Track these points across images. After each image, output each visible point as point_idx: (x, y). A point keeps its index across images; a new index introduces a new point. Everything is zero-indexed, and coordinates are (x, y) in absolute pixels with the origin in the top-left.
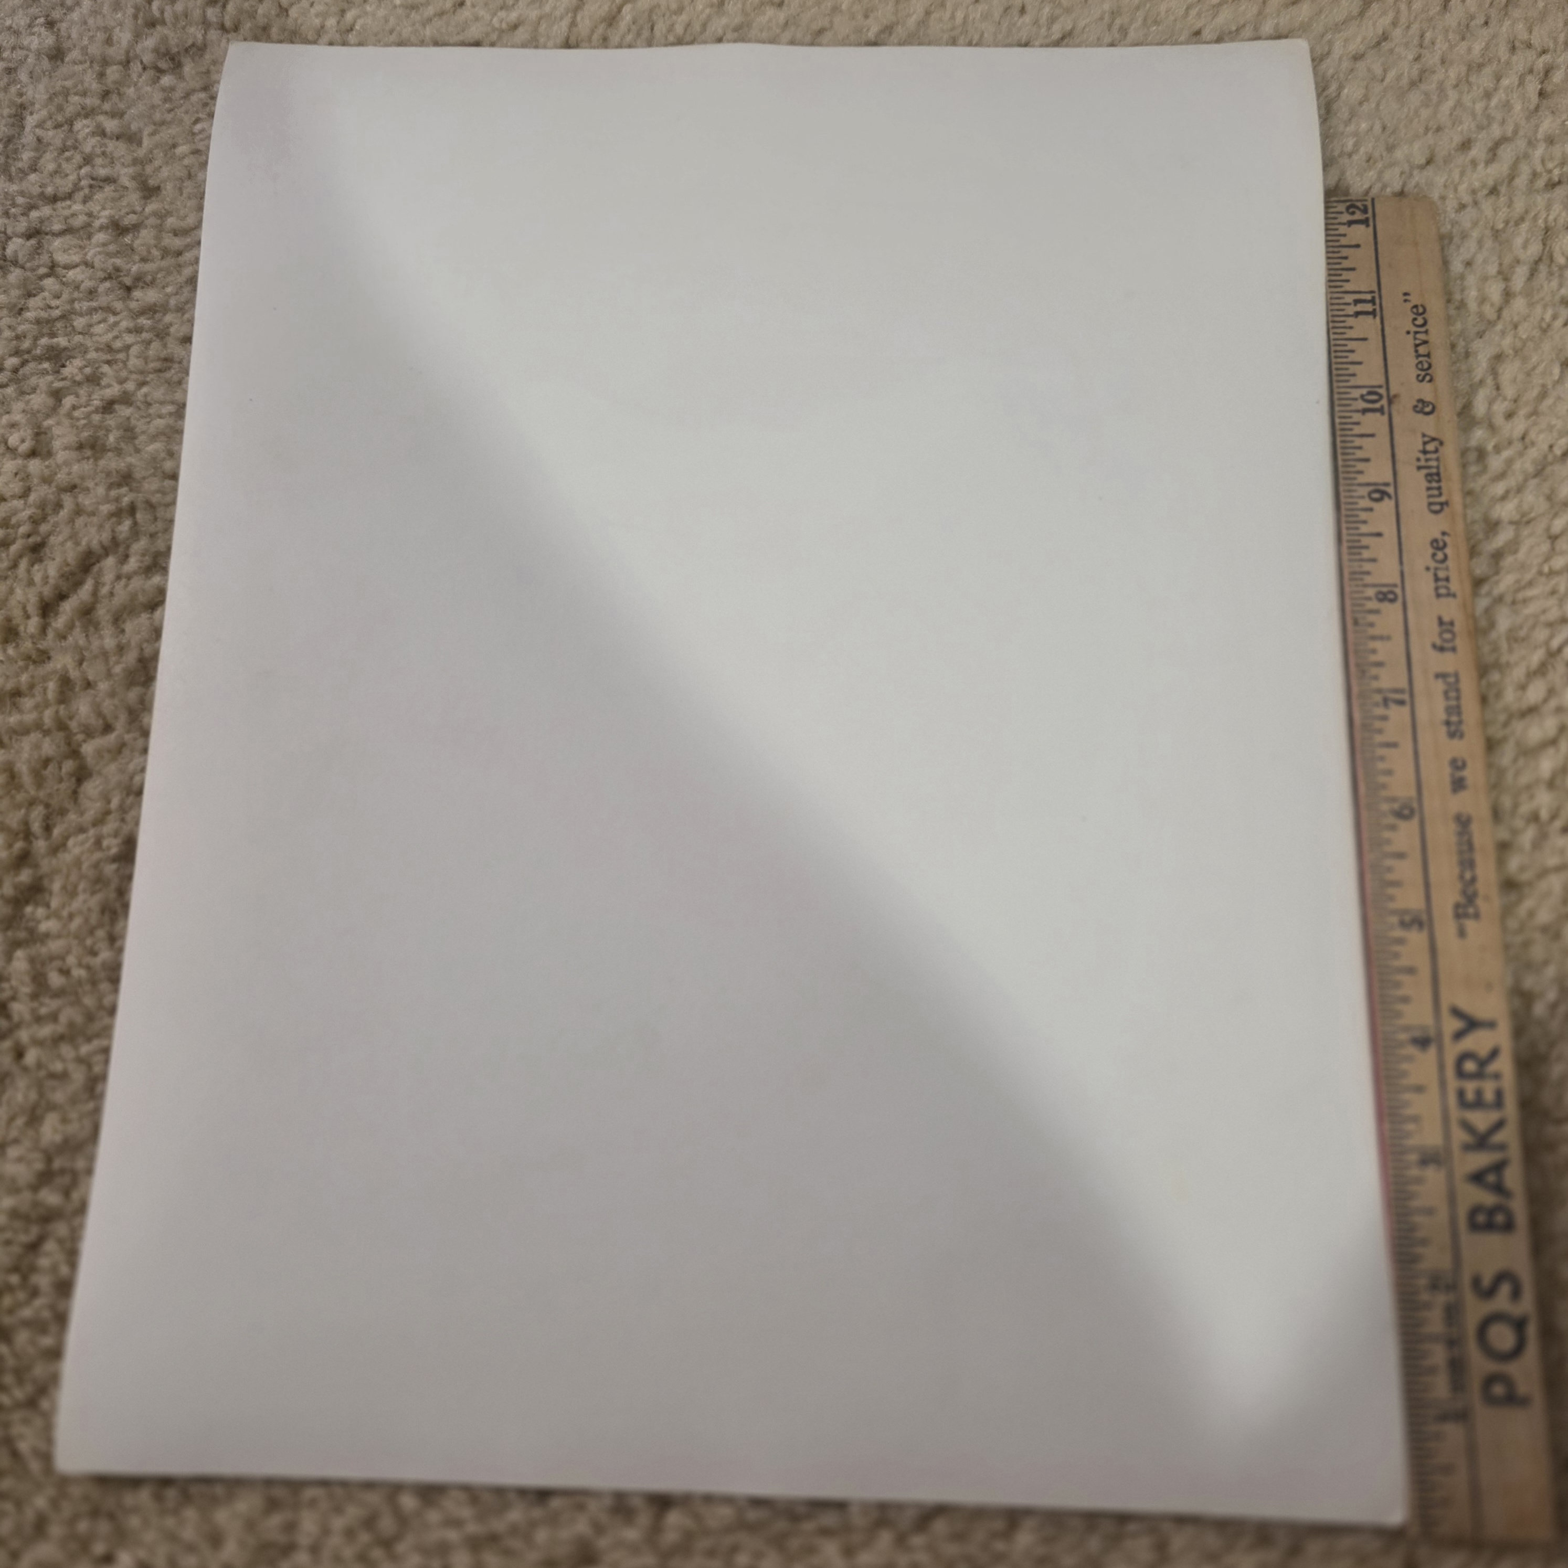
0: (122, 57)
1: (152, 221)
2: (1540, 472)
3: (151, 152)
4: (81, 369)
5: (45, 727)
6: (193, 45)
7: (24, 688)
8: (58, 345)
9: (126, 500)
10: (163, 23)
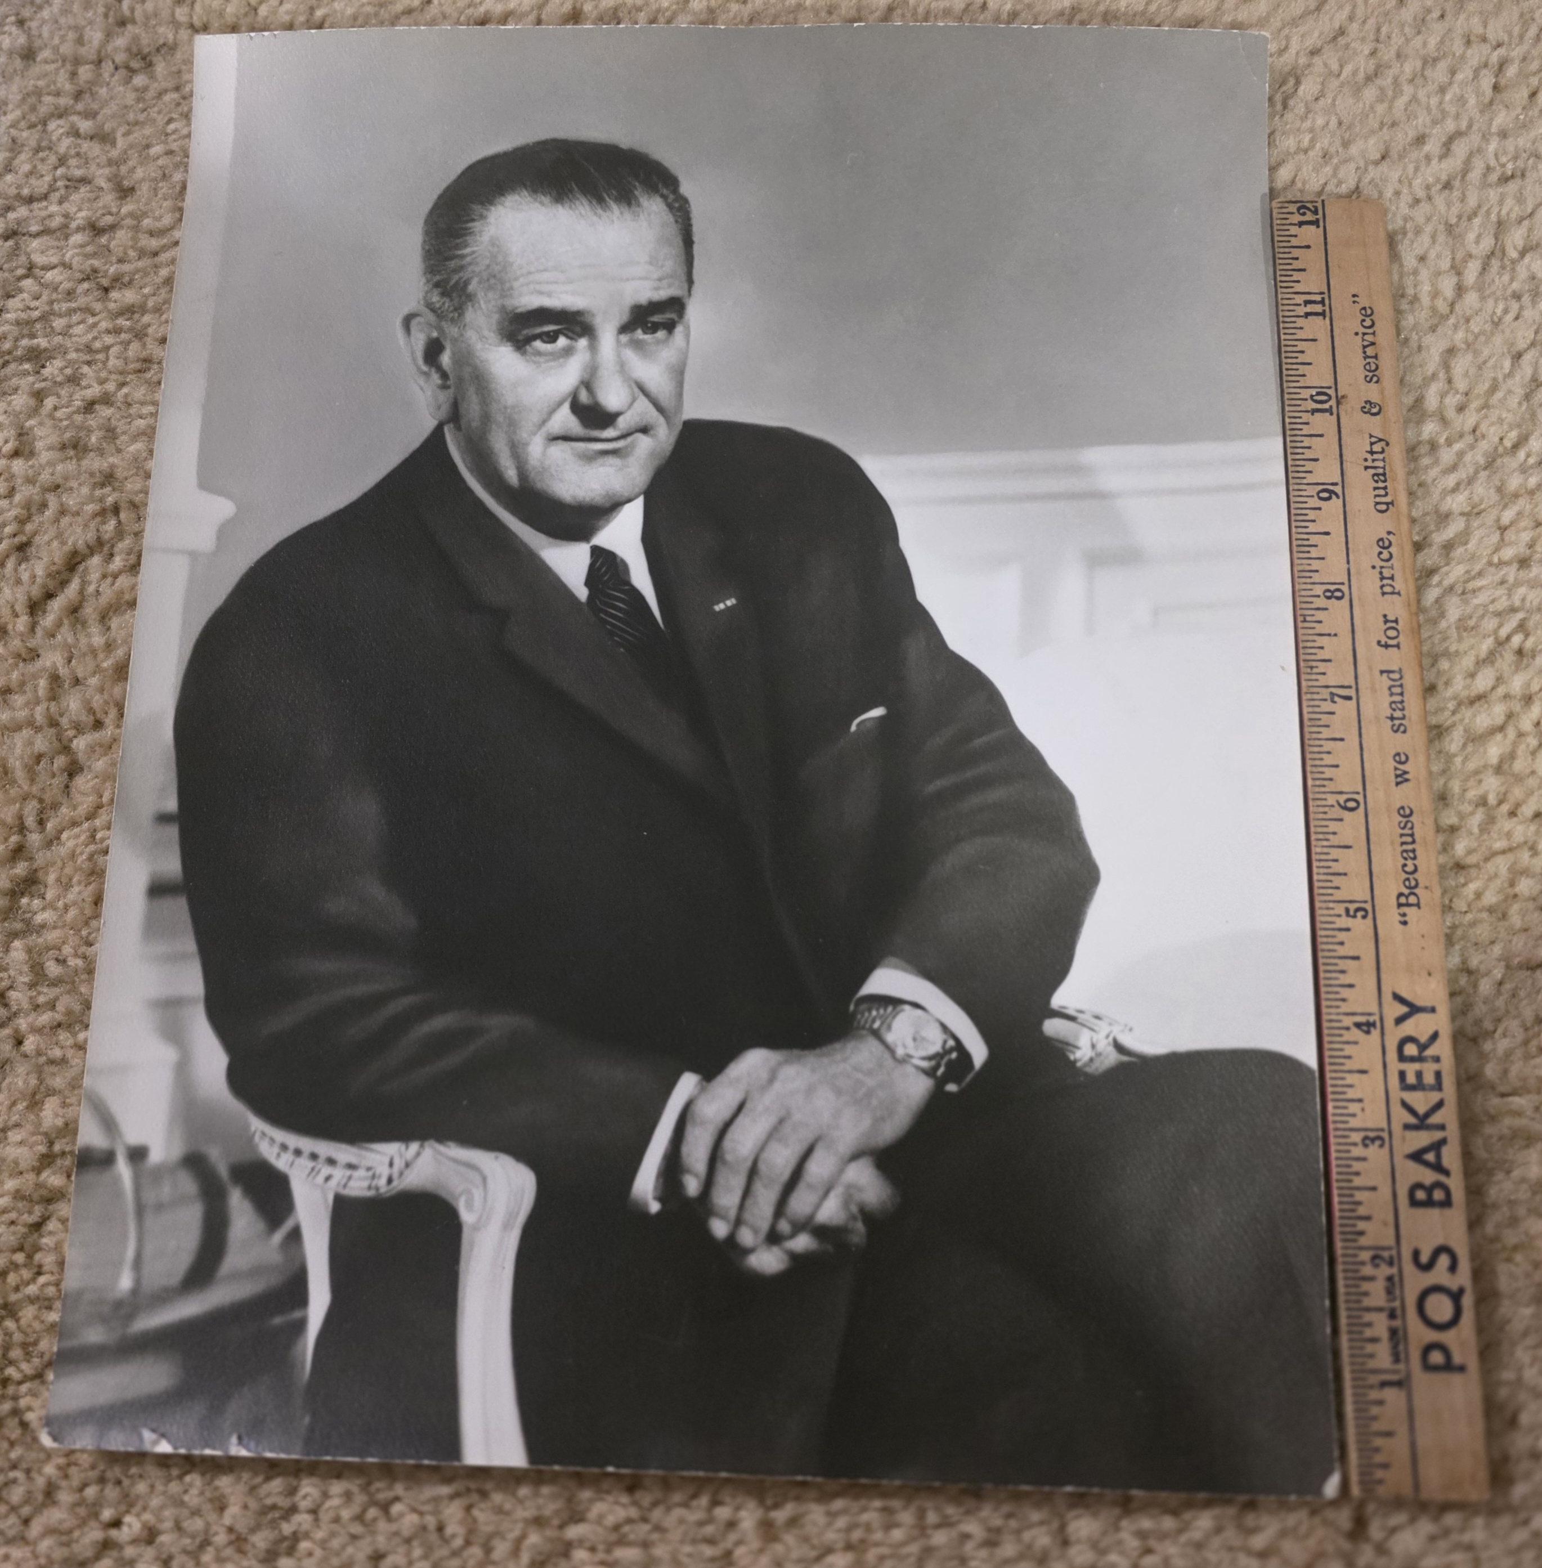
0: (93, 57)
1: (129, 222)
2: (1489, 465)
3: (125, 152)
4: (61, 369)
5: (37, 724)
6: (164, 44)
7: (14, 685)
8: (38, 345)
9: (110, 500)
10: (133, 22)
